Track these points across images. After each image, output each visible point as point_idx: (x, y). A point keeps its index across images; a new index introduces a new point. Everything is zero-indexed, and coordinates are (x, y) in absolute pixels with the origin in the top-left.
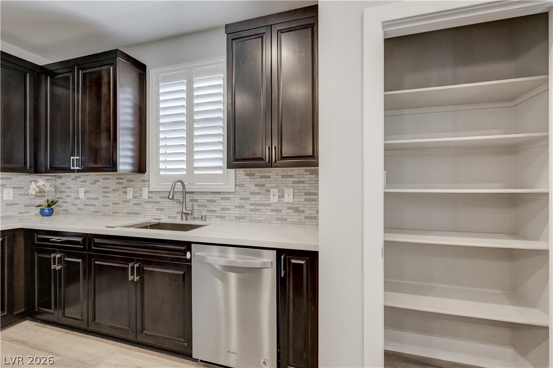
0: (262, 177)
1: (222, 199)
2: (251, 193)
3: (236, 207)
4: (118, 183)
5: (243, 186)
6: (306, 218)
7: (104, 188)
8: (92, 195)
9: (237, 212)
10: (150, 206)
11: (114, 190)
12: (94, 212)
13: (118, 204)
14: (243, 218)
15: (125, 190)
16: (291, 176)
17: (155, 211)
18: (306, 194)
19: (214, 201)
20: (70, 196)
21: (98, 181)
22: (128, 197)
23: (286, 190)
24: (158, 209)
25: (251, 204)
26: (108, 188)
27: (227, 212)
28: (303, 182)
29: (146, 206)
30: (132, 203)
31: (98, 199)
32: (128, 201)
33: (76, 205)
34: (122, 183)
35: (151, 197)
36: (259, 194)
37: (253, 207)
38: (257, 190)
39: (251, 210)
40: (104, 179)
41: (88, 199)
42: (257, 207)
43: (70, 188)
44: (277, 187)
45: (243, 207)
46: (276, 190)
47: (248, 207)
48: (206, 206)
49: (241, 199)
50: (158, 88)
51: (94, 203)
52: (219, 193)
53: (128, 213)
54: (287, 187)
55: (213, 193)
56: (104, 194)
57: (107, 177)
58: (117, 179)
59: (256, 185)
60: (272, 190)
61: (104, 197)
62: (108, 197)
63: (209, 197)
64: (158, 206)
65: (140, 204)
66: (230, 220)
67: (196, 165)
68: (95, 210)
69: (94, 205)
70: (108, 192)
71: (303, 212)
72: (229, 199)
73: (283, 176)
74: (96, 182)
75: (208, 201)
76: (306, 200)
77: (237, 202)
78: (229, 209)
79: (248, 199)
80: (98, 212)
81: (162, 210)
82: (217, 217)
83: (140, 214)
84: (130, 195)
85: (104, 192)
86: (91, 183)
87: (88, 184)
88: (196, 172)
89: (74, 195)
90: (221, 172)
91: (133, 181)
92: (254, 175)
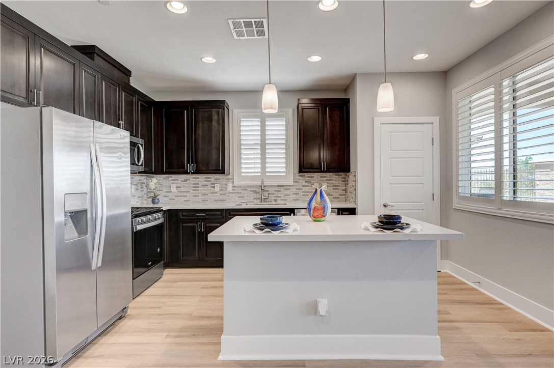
0: (309, 177)
1: (285, 189)
2: (303, 186)
3: (294, 194)
4: (206, 181)
5: (298, 182)
6: (334, 198)
7: (194, 184)
8: (182, 189)
9: (294, 196)
10: (234, 195)
11: (203, 185)
12: (185, 201)
13: (207, 195)
14: (298, 200)
15: (212, 185)
16: (325, 177)
17: (237, 198)
18: (333, 186)
19: (280, 191)
20: (162, 190)
21: (189, 180)
22: (216, 190)
23: (323, 184)
24: (239, 197)
25: (303, 192)
26: (198, 184)
27: (288, 197)
28: (332, 180)
29: (230, 195)
30: (219, 194)
31: (189, 192)
32: (216, 193)
33: (168, 196)
34: (210, 181)
35: (234, 190)
36: (307, 186)
37: (304, 194)
38: (306, 184)
39: (303, 195)
40: (194, 178)
41: (178, 192)
42: (306, 194)
43: (162, 185)
44: (318, 182)
45: (298, 194)
46: (318, 184)
47: (301, 194)
48: (274, 194)
49: (297, 189)
50: (240, 122)
51: (186, 195)
52: (283, 186)
53: (215, 200)
54: (323, 182)
55: (278, 186)
56: (195, 189)
57: (197, 177)
58: (206, 178)
59: (306, 182)
60: (315, 184)
61: (193, 190)
62: (198, 190)
63: (277, 189)
64: (240, 195)
65: (225, 194)
66: (290, 202)
67: (267, 170)
68: (186, 199)
69: (186, 196)
70: (198, 187)
71: (332, 195)
72: (289, 189)
73: (321, 177)
74: (186, 180)
75: (275, 191)
76: (333, 189)
77: (295, 191)
78: (289, 195)
79: (301, 189)
80: (189, 201)
81: (243, 197)
82: (281, 200)
83: (225, 200)
84: (217, 188)
85: (194, 187)
86: (182, 181)
87: (179, 181)
88: (267, 174)
89: (165, 190)
90: (285, 174)
91: (219, 179)
92: (304, 176)
